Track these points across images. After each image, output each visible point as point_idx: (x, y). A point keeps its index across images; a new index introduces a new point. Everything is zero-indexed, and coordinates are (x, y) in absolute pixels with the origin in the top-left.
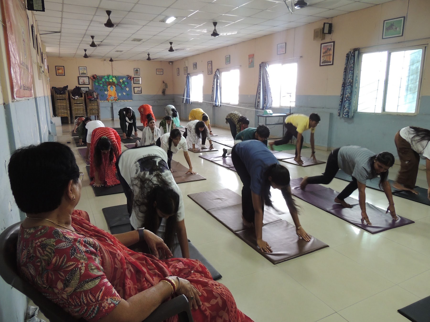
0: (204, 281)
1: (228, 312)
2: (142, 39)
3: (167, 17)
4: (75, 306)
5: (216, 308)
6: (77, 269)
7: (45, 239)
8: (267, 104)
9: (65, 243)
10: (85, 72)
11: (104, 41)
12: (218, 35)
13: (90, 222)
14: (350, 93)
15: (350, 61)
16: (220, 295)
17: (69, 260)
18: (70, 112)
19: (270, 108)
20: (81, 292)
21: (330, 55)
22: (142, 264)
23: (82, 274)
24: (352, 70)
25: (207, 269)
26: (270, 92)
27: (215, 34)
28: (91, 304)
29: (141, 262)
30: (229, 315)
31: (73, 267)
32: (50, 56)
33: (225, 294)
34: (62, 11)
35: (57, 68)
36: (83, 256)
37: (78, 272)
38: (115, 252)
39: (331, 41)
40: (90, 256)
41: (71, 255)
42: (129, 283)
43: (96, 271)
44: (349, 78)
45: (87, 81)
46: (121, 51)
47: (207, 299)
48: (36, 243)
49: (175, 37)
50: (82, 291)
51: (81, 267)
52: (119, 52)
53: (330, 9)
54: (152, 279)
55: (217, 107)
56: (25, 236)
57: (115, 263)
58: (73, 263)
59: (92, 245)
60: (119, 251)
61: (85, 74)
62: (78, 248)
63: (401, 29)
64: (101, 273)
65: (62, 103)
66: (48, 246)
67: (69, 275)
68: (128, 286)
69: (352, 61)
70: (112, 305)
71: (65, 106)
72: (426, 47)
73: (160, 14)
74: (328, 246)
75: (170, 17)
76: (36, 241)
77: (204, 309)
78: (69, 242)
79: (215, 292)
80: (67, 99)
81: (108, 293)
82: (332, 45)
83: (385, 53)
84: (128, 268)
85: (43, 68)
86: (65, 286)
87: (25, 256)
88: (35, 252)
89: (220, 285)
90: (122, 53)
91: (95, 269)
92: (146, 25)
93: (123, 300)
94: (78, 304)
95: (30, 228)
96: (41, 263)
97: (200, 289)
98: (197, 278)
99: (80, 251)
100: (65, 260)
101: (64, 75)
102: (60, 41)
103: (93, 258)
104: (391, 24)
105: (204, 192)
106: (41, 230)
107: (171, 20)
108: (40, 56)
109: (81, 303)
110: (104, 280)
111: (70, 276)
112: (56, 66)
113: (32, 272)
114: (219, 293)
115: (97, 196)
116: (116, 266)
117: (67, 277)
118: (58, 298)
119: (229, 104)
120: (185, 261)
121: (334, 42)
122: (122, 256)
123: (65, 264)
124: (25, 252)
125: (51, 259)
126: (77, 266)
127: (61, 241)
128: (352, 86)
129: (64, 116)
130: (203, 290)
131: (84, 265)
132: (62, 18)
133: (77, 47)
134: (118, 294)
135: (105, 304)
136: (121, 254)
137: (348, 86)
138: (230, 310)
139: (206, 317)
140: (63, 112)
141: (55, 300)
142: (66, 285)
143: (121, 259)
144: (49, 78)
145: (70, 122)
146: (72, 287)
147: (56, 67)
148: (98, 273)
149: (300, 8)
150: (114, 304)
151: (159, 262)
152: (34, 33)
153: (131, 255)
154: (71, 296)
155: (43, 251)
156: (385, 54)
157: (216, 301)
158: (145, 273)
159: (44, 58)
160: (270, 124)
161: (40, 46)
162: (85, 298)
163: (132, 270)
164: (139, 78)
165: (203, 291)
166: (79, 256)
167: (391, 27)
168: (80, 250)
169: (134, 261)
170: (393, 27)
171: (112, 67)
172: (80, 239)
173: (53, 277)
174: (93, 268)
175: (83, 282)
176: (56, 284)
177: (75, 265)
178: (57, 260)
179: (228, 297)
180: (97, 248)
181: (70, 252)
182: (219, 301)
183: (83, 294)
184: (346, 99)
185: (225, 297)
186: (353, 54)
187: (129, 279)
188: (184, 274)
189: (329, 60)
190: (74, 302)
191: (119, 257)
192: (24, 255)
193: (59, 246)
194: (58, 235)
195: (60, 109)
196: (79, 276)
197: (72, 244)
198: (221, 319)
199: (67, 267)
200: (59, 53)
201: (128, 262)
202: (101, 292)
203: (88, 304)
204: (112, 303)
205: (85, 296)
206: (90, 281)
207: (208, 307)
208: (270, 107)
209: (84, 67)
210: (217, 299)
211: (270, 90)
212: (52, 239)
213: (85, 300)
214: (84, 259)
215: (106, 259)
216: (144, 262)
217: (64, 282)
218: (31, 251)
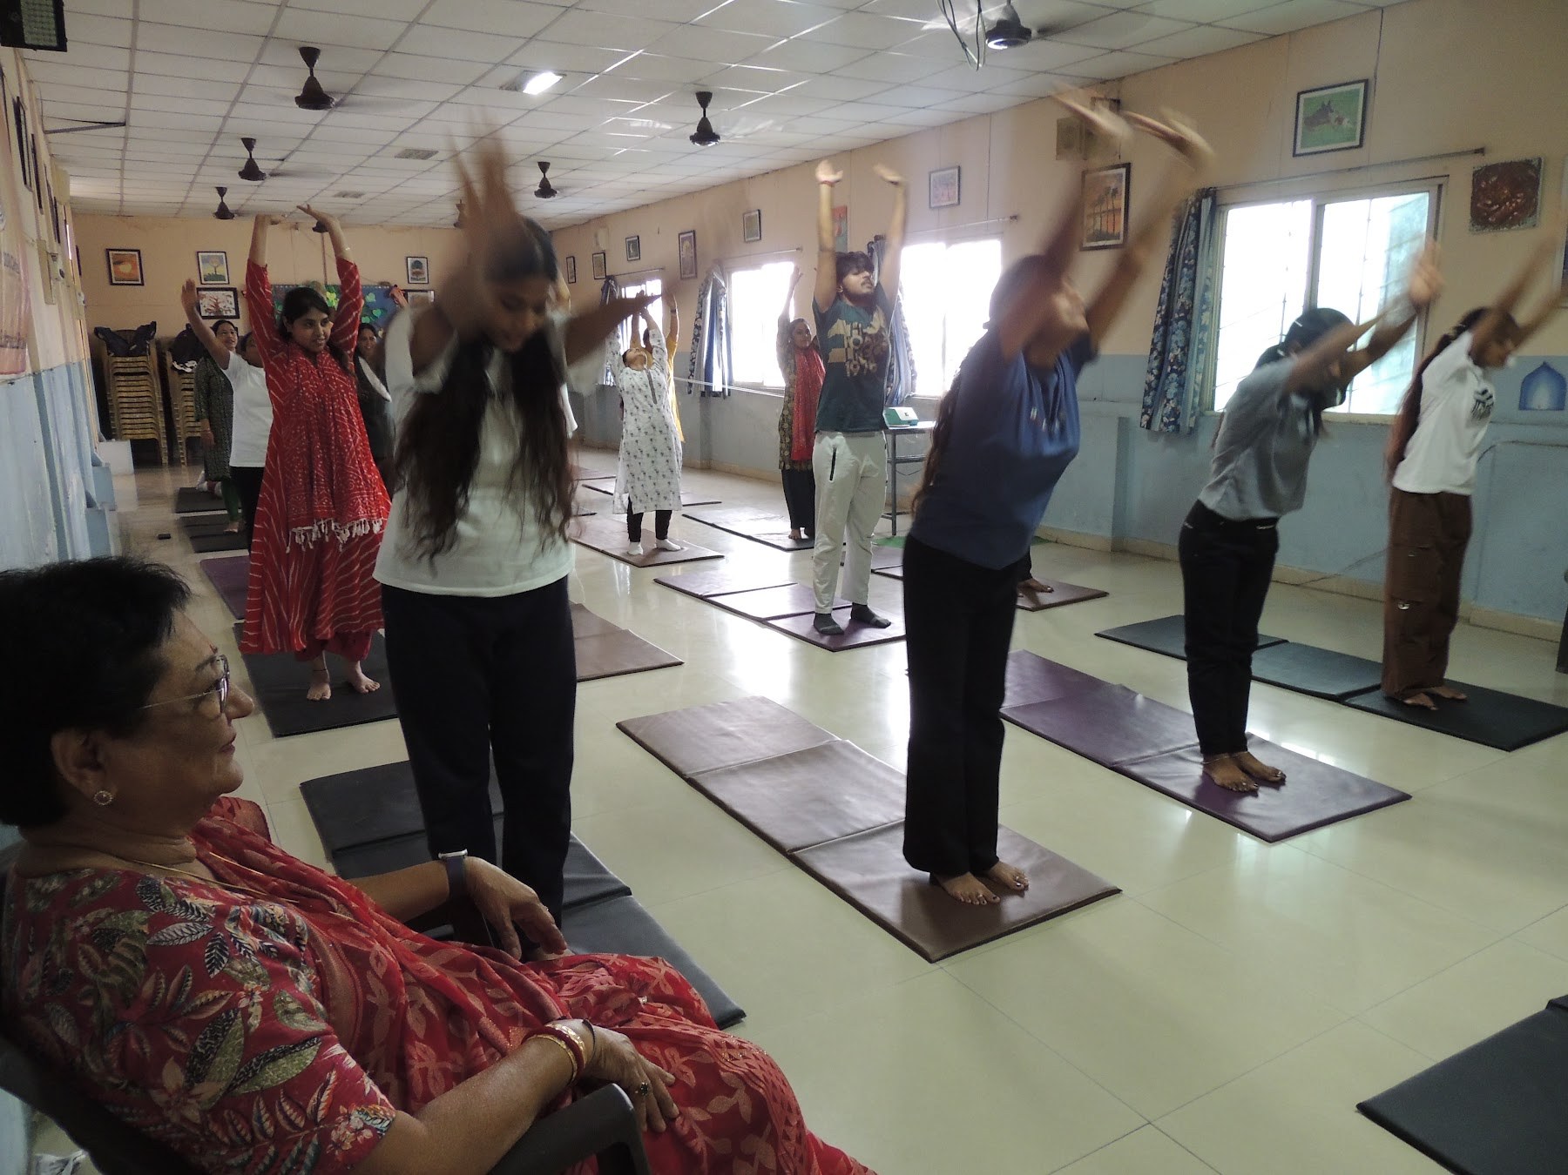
0: (688, 1034)
1: (774, 1140)
2: (436, 152)
3: (528, 73)
4: (233, 1148)
5: (729, 1127)
6: (233, 1016)
7: (110, 914)
8: (898, 387)
9: (183, 925)
10: (222, 271)
11: (292, 158)
12: (715, 137)
13: (270, 841)
14: (1182, 349)
15: (1185, 232)
16: (745, 1083)
17: (203, 983)
18: (166, 422)
19: (909, 401)
20: (251, 1097)
21: (1115, 211)
22: (467, 983)
23: (252, 1030)
24: (1189, 267)
25: (694, 990)
26: (908, 345)
27: (705, 134)
28: (290, 1137)
29: (462, 975)
30: (776, 1150)
31: (217, 1008)
32: (85, 213)
33: (762, 1079)
34: (133, 49)
35: (113, 256)
36: (255, 966)
37: (237, 1024)
38: (366, 949)
39: (1117, 162)
40: (277, 965)
41: (207, 966)
42: (422, 1057)
43: (300, 1016)
44: (1180, 293)
45: (229, 305)
46: (357, 195)
47: (698, 1097)
48: (77, 929)
49: (557, 143)
50: (257, 1091)
51: (248, 1007)
52: (351, 197)
53: (1113, 51)
54: (502, 1036)
55: (717, 398)
56: (31, 905)
57: (367, 990)
58: (217, 993)
59: (282, 929)
60: (377, 945)
61: (221, 278)
62: (232, 940)
63: (1355, 123)
64: (318, 1026)
65: (135, 389)
66: (124, 937)
67: (206, 1038)
68: (417, 1065)
69: (1192, 235)
70: (367, 1134)
71: (146, 399)
72: (1440, 186)
73: (502, 63)
74: (1118, 891)
75: (540, 72)
76: (75, 920)
77: (685, 1130)
78: (199, 922)
79: (724, 1070)
80: (152, 373)
81: (348, 1094)
82: (1121, 175)
83: (1305, 207)
84: (416, 1001)
85: (60, 259)
86: (192, 1079)
87: (36, 976)
88: (72, 962)
89: (743, 1045)
90: (359, 201)
91: (298, 1010)
92: (453, 100)
93: (404, 1116)
94: (243, 1139)
95: (46, 876)
96: (98, 997)
97: (672, 1063)
98: (662, 1023)
99: (240, 950)
100: (190, 983)
101: (140, 282)
102: (124, 156)
103: (290, 974)
104: (1323, 105)
105: (675, 712)
106: (94, 881)
107: (541, 84)
108: (47, 215)
109: (252, 1132)
110: (334, 1047)
111: (207, 1040)
112: (108, 250)
113: (64, 1029)
114: (740, 1073)
115: (281, 736)
116: (370, 998)
117: (198, 1043)
118: (166, 1121)
119: (758, 387)
120: (614, 963)
121: (1128, 166)
122: (389, 961)
123: (188, 1000)
124: (35, 963)
125: (135, 984)
126: (233, 1005)
127: (171, 920)
128: (1189, 323)
129: (142, 437)
130: (684, 1063)
131: (258, 998)
132: (131, 72)
133: (190, 178)
134: (383, 1097)
135: (342, 1132)
136: (388, 955)
137: (1177, 321)
138: (780, 1134)
139: (692, 1158)
140: (139, 421)
141: (152, 1129)
142: (196, 1075)
143: (389, 972)
144: (82, 294)
145: (165, 460)
146: (219, 1081)
147: (111, 252)
148: (310, 1023)
149: (1006, 47)
150: (374, 1130)
151: (525, 975)
152: (23, 126)
153: (424, 952)
154: (214, 1111)
155: (104, 956)
156: (1303, 209)
157: (732, 1101)
158: (477, 1015)
159: (61, 218)
160: (911, 457)
161: (47, 176)
162: (267, 1115)
163: (431, 1008)
164: (426, 291)
165: (685, 1069)
166: (240, 967)
167: (1321, 115)
168: (241, 945)
169: (437, 974)
170: (1330, 114)
171: (324, 253)
172: (238, 908)
173: (147, 1050)
174: (292, 1006)
175: (259, 1061)
176: (159, 1074)
177: (224, 1002)
178: (157, 984)
179: (774, 1085)
180: (298, 938)
181: (206, 955)
182: (741, 1103)
183: (261, 1102)
184: (1169, 369)
185: (763, 1086)
186: (1193, 211)
187: (420, 1041)
188: (616, 1011)
189: (1111, 231)
190: (226, 1133)
191: (379, 964)
192: (33, 973)
193: (161, 937)
194: (157, 898)
195: (125, 411)
196: (242, 1040)
197: (210, 926)
198: (748, 1164)
199: (197, 1010)
200: (122, 201)
201: (412, 979)
202: (327, 1092)
203: (280, 1137)
204: (365, 1127)
205: (267, 1107)
206: (284, 1056)
207: (700, 1123)
208: (909, 396)
209: (218, 254)
210: (736, 1095)
211: (906, 335)
212: (137, 914)
213: (268, 1123)
214: (258, 978)
215: (333, 976)
216: (473, 975)
217: (188, 1063)
218: (59, 958)
